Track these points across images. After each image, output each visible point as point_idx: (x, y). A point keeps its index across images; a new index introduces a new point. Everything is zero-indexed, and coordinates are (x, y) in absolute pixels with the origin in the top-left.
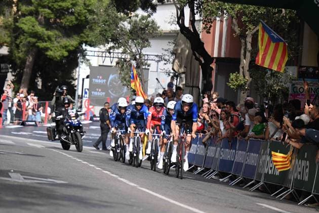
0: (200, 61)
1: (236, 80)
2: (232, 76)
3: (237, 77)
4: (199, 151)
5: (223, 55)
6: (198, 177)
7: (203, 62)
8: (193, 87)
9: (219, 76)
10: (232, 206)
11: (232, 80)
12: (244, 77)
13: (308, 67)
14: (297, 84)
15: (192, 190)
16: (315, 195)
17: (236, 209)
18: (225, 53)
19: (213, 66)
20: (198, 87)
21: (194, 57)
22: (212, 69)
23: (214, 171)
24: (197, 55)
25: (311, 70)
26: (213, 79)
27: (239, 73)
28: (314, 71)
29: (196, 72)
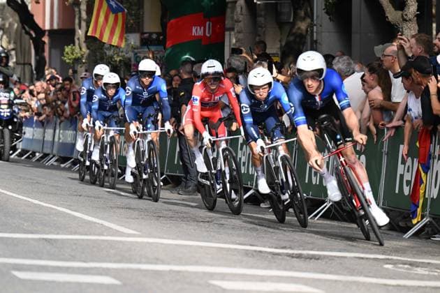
0: (30, 35)
1: (72, 54)
2: (68, 49)
3: (73, 50)
4: (36, 135)
5: (55, 27)
6: (37, 164)
7: (34, 35)
8: (24, 64)
9: (53, 51)
10: (75, 193)
11: (67, 54)
12: (81, 49)
13: (151, 34)
14: (140, 53)
15: (31, 179)
16: (168, 175)
17: (81, 197)
18: (58, 25)
19: (46, 39)
20: (30, 64)
21: (23, 31)
22: (44, 43)
23: (54, 156)
24: (27, 29)
25: (154, 36)
26: (46, 54)
27: (74, 45)
28: (158, 37)
29: (27, 48)
